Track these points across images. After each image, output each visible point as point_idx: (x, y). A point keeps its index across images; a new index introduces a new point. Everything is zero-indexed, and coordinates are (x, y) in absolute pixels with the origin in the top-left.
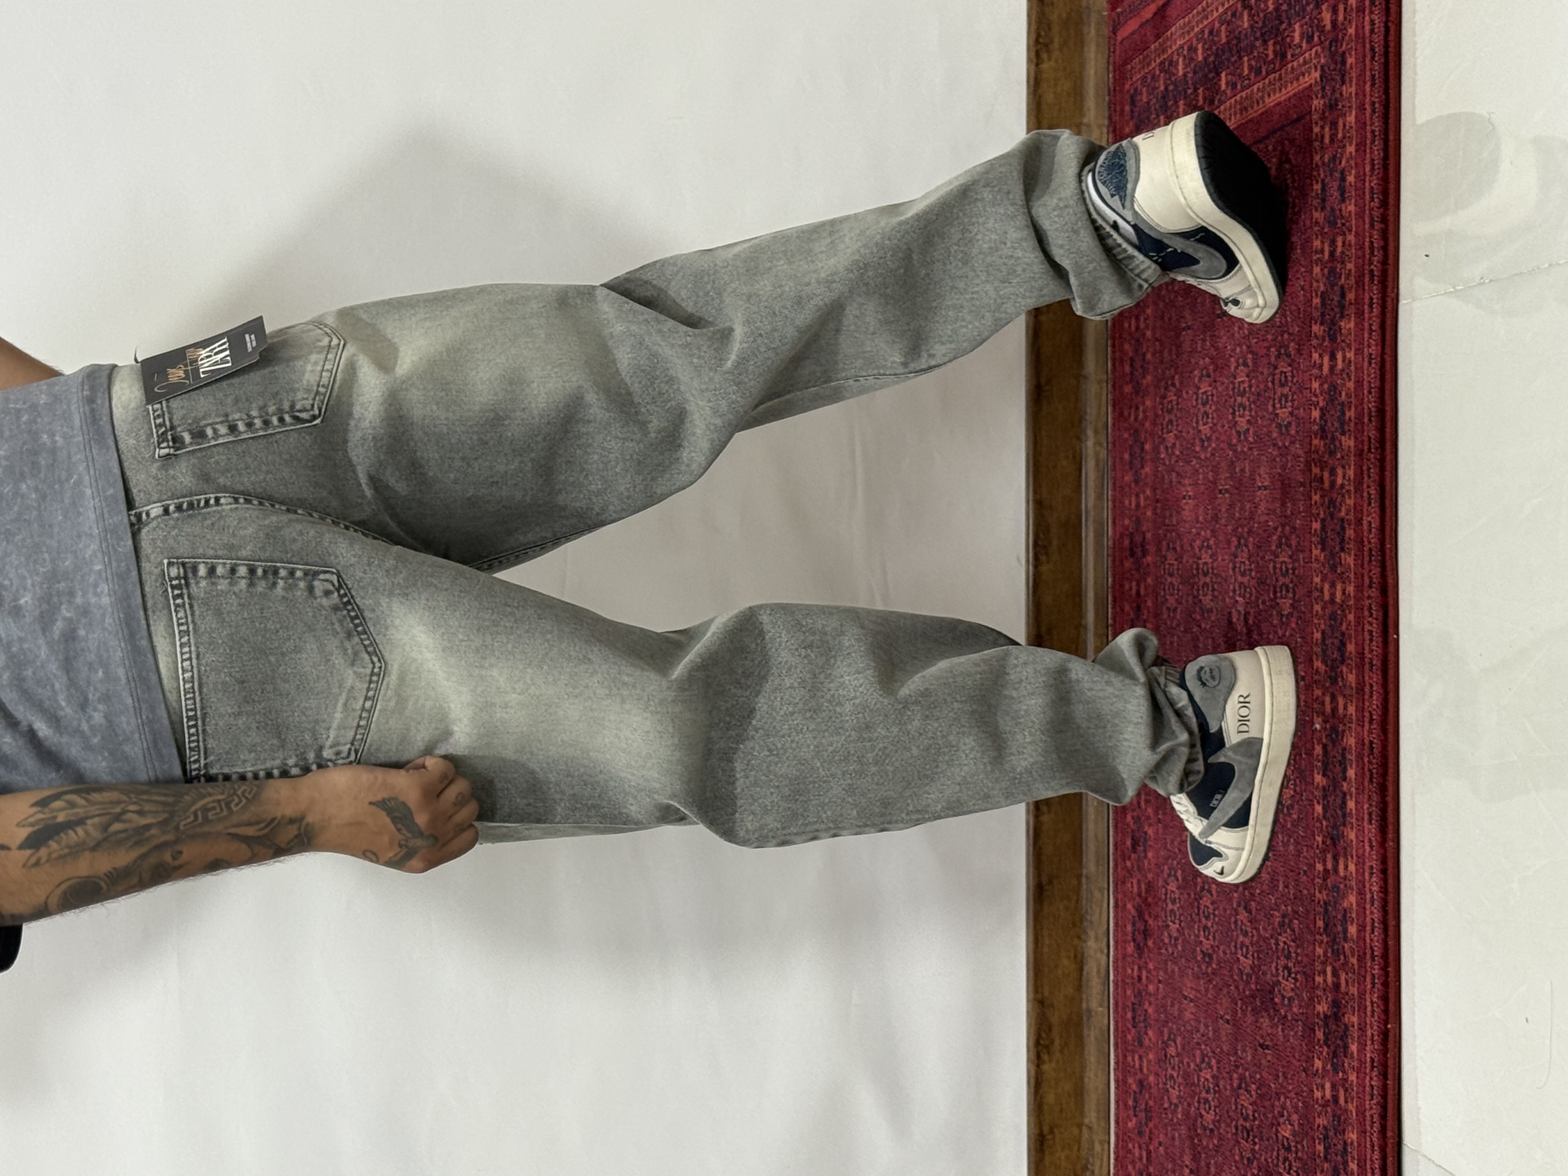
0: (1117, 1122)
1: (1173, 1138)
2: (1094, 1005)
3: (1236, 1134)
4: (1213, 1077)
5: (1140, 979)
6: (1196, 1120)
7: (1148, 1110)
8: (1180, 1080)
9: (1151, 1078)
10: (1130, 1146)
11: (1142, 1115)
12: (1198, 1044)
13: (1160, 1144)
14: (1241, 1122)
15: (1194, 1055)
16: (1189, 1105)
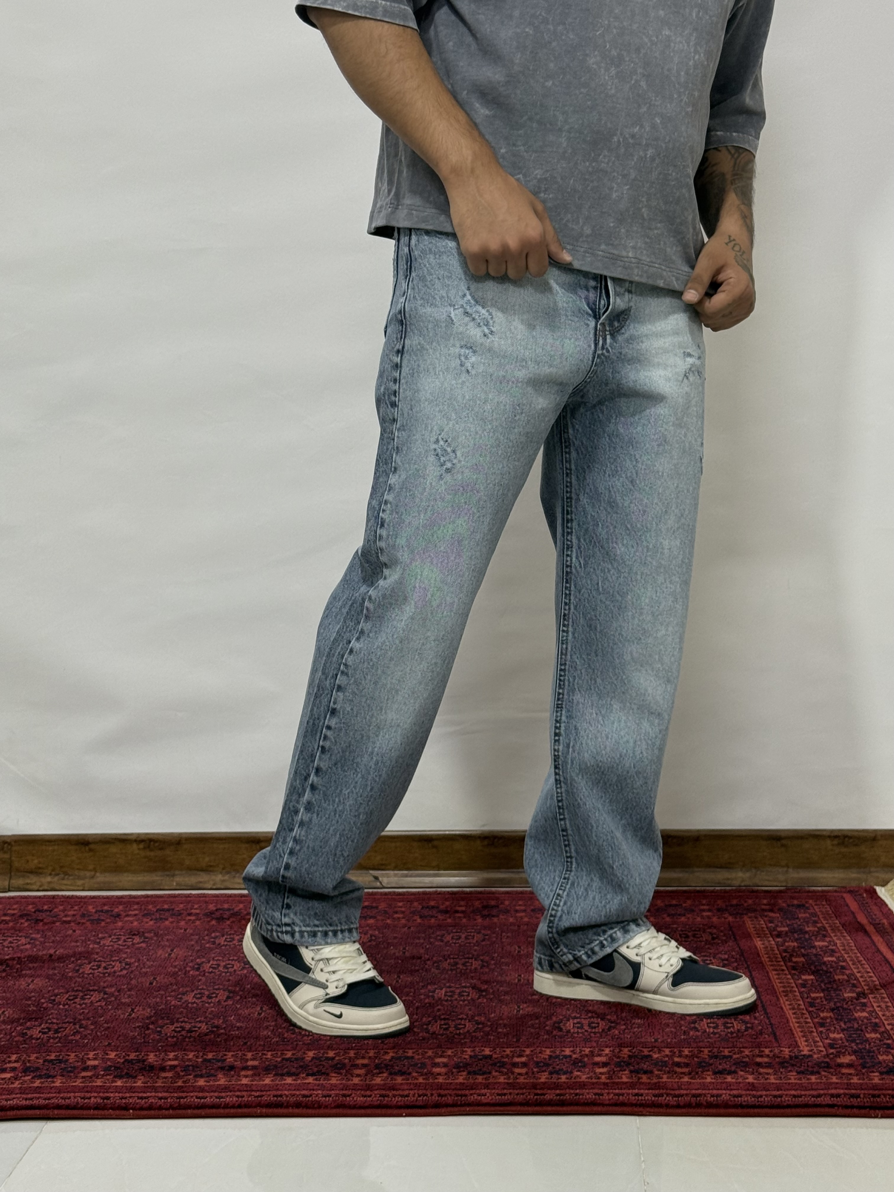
2: (178, 879)
4: (115, 972)
5: (190, 914)
7: (99, 921)
8: (116, 946)
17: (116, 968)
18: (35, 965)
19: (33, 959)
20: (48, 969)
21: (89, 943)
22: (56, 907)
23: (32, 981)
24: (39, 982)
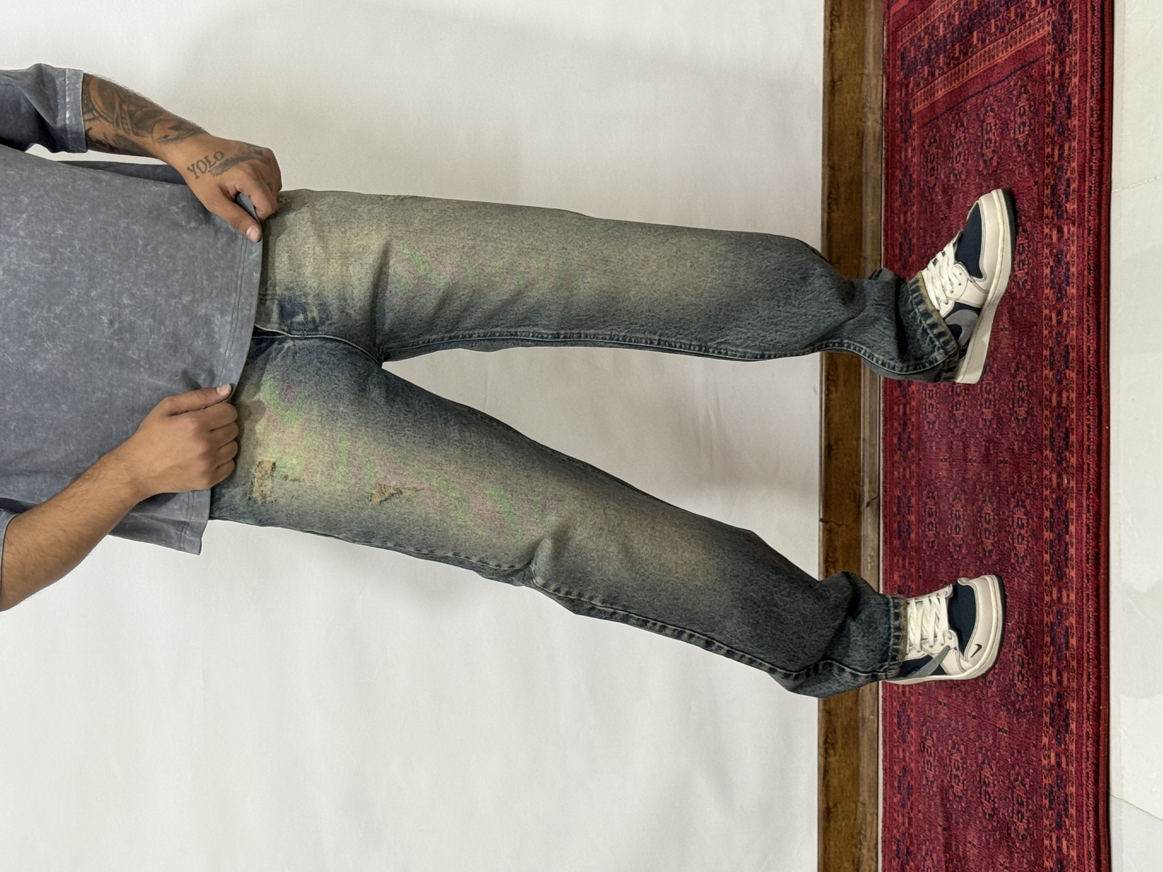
0: (885, 799)
1: (930, 805)
3: (980, 797)
6: (947, 791)
7: (910, 788)
8: (936, 763)
9: (913, 765)
10: (895, 815)
11: (904, 792)
12: (951, 736)
13: (919, 811)
14: (984, 787)
15: (947, 744)
16: (943, 781)
17: (958, 758)
18: (954, 843)
19: (947, 847)
20: (958, 829)
21: (931, 793)
22: (895, 837)
23: (970, 843)
24: (972, 836)
